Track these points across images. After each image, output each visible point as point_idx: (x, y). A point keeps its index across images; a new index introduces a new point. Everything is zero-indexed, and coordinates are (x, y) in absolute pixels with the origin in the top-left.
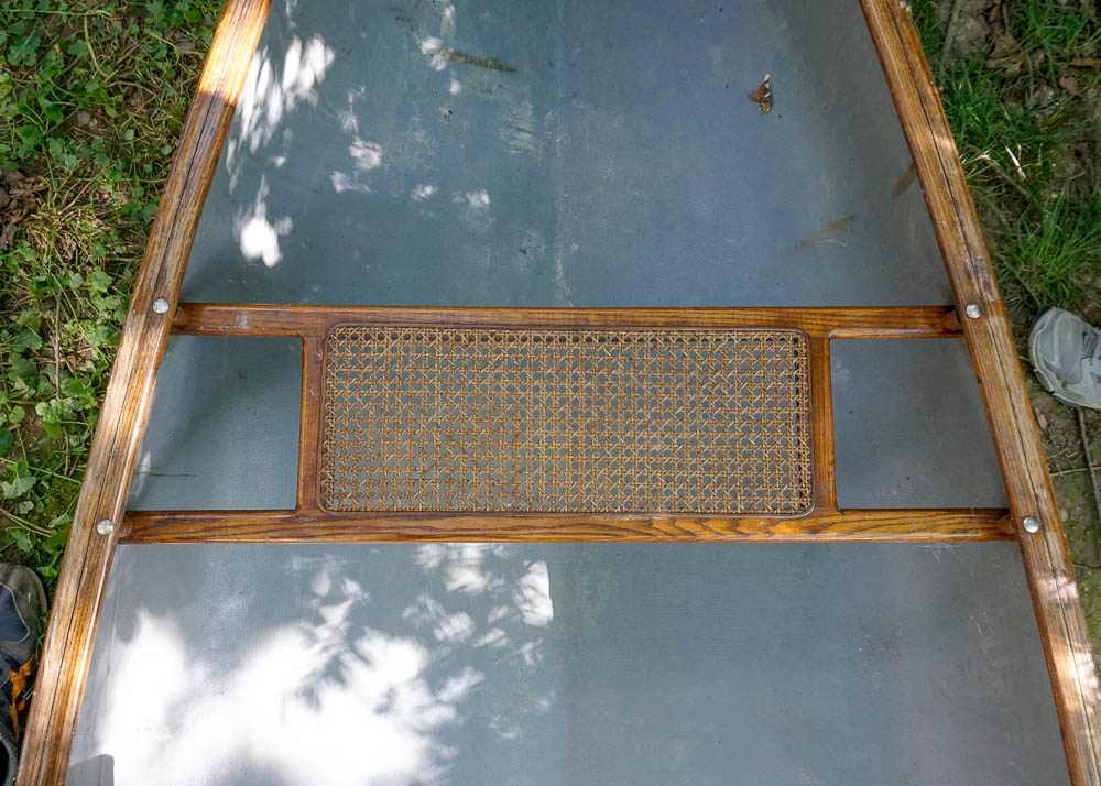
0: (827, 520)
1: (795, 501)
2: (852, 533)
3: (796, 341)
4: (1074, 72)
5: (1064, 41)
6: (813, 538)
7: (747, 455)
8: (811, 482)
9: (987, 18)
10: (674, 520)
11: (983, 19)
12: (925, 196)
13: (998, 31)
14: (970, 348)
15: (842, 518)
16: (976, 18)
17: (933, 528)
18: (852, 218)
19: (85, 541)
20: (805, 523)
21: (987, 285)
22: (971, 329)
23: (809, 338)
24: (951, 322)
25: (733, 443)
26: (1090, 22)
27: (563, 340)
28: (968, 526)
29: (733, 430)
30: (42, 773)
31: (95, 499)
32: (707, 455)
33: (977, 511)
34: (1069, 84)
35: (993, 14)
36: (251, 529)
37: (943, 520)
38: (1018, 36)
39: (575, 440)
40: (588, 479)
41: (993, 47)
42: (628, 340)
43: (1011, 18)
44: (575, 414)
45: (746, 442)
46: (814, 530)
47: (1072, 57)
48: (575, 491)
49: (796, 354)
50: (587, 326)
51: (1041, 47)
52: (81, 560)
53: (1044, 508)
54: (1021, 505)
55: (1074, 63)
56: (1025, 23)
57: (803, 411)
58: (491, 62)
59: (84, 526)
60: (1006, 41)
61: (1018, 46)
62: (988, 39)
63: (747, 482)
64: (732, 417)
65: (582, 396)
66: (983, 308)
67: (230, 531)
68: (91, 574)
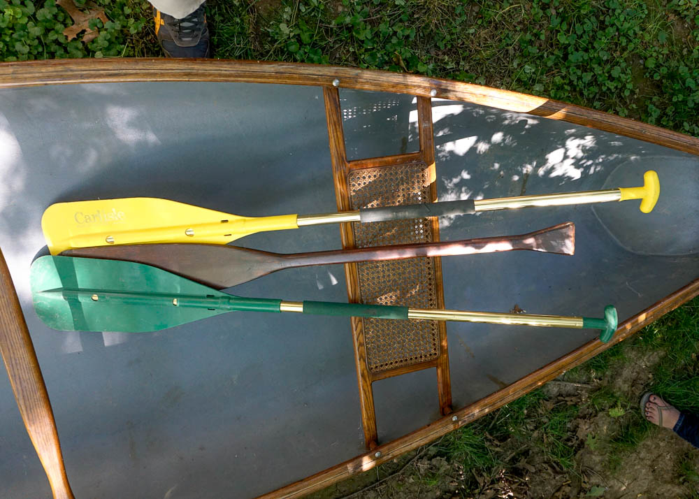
0: (367, 379)
1: (373, 366)
2: (363, 389)
3: (435, 354)
4: (540, 435)
5: (553, 429)
6: (360, 375)
7: (389, 345)
8: (382, 370)
9: (559, 396)
10: (361, 321)
11: (558, 394)
12: (495, 393)
13: (554, 401)
14: (439, 420)
15: (369, 384)
16: (558, 392)
17: (369, 419)
18: (473, 357)
19: (329, 74)
20: (365, 372)
21: (465, 421)
22: (448, 419)
23: (437, 359)
24: (447, 410)
25: (394, 338)
26: (561, 437)
27: (429, 263)
28: (371, 430)
29: (399, 337)
30: (223, 72)
31: (348, 76)
32: (388, 329)
33: (376, 433)
34: (535, 434)
35: (560, 398)
36: (337, 143)
37: (372, 422)
38: (552, 410)
39: (389, 276)
40: (374, 284)
41: (548, 401)
42: (430, 289)
43: (560, 405)
44: (399, 274)
45: (394, 343)
46: (363, 375)
47: (547, 433)
48: (368, 279)
49: (430, 355)
50: (435, 272)
51: (550, 420)
52: (321, 74)
53: (385, 458)
54: (384, 449)
55: (545, 435)
56: (559, 412)
57: (409, 362)
58: (524, 190)
59: (336, 73)
60: (550, 405)
61: (549, 410)
62: (550, 398)
63: (378, 346)
64: (404, 336)
65: (407, 275)
66: (457, 422)
67: (335, 134)
68: (314, 79)
